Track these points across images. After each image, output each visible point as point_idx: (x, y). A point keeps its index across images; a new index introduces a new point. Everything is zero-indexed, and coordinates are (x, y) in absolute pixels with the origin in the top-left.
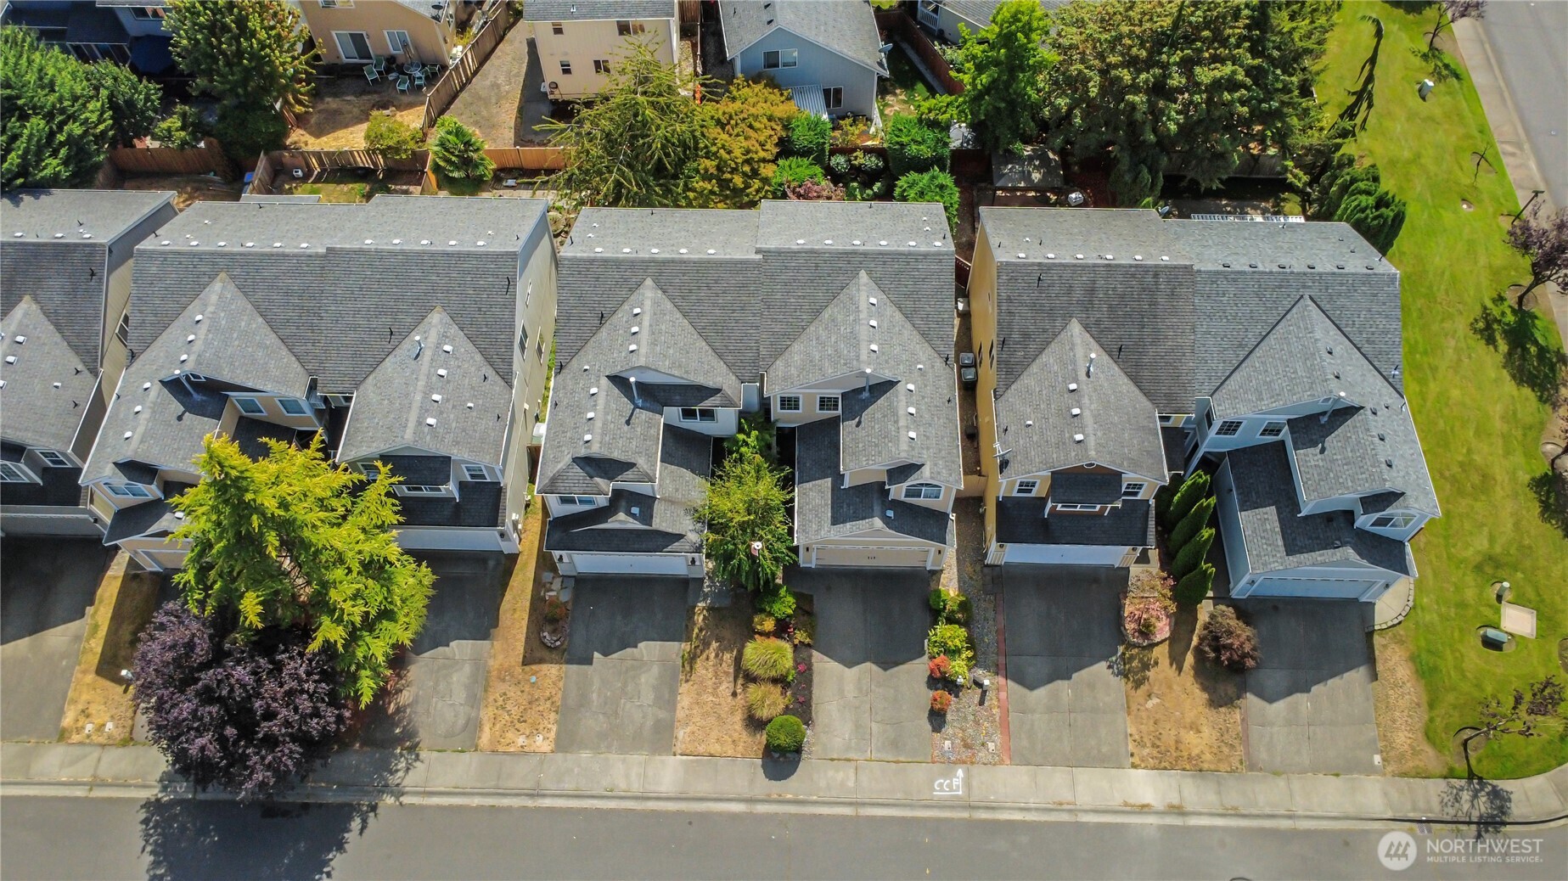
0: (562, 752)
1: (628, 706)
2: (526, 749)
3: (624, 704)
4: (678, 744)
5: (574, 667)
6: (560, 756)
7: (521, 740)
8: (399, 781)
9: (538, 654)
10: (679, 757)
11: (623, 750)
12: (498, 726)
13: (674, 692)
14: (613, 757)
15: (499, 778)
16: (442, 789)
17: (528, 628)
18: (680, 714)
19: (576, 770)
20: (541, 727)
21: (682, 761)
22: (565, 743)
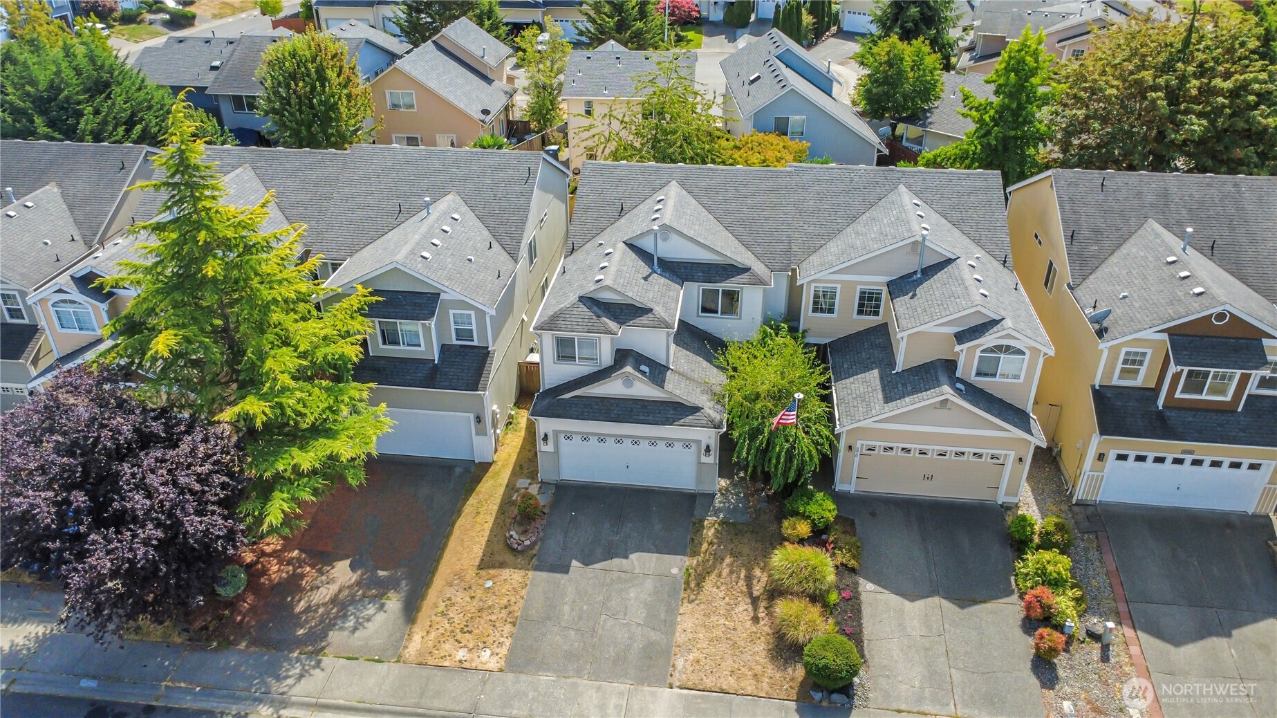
0: (513, 672)
1: (610, 623)
2: (466, 665)
3: (605, 621)
4: (677, 674)
5: (544, 575)
6: (510, 677)
7: (461, 654)
8: (285, 689)
9: (499, 558)
10: (676, 690)
11: (596, 676)
12: (433, 635)
13: (672, 612)
14: (584, 683)
15: (422, 695)
16: (342, 702)
17: (491, 531)
18: (680, 637)
19: (530, 696)
20: (490, 640)
21: (680, 695)
22: (518, 662)
